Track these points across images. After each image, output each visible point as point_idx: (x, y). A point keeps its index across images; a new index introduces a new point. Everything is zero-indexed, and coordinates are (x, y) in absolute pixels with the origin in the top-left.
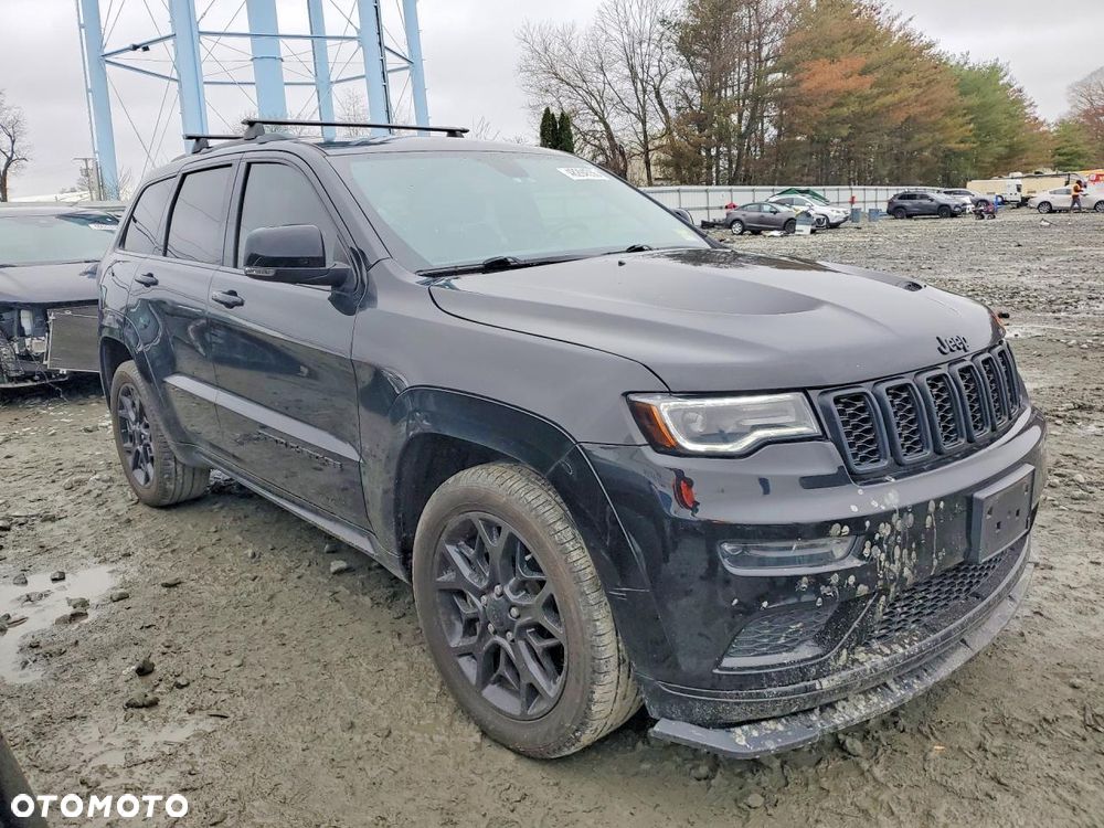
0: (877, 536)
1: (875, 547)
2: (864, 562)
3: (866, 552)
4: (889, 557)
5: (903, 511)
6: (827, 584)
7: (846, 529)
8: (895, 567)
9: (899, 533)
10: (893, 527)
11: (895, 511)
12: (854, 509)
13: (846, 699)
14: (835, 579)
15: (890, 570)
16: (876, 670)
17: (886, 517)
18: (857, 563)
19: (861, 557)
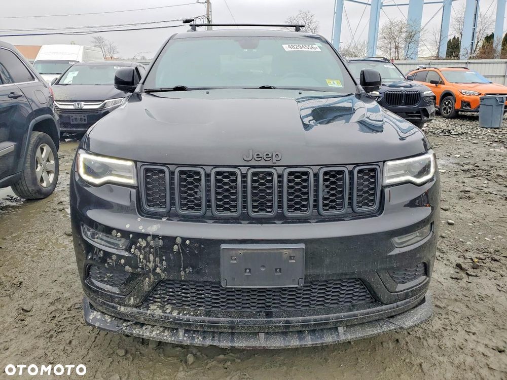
0: (138, 245)
1: (137, 250)
2: (130, 255)
3: (132, 250)
4: (146, 258)
5: (155, 237)
6: (111, 258)
7: (119, 234)
8: (151, 265)
9: (151, 247)
10: (148, 243)
11: (150, 235)
12: (128, 226)
13: (153, 326)
14: (114, 257)
15: (146, 265)
16: (153, 316)
17: (144, 236)
18: (126, 254)
19: (130, 252)
